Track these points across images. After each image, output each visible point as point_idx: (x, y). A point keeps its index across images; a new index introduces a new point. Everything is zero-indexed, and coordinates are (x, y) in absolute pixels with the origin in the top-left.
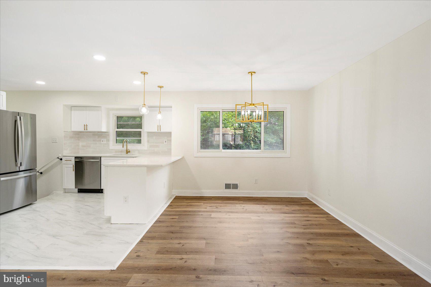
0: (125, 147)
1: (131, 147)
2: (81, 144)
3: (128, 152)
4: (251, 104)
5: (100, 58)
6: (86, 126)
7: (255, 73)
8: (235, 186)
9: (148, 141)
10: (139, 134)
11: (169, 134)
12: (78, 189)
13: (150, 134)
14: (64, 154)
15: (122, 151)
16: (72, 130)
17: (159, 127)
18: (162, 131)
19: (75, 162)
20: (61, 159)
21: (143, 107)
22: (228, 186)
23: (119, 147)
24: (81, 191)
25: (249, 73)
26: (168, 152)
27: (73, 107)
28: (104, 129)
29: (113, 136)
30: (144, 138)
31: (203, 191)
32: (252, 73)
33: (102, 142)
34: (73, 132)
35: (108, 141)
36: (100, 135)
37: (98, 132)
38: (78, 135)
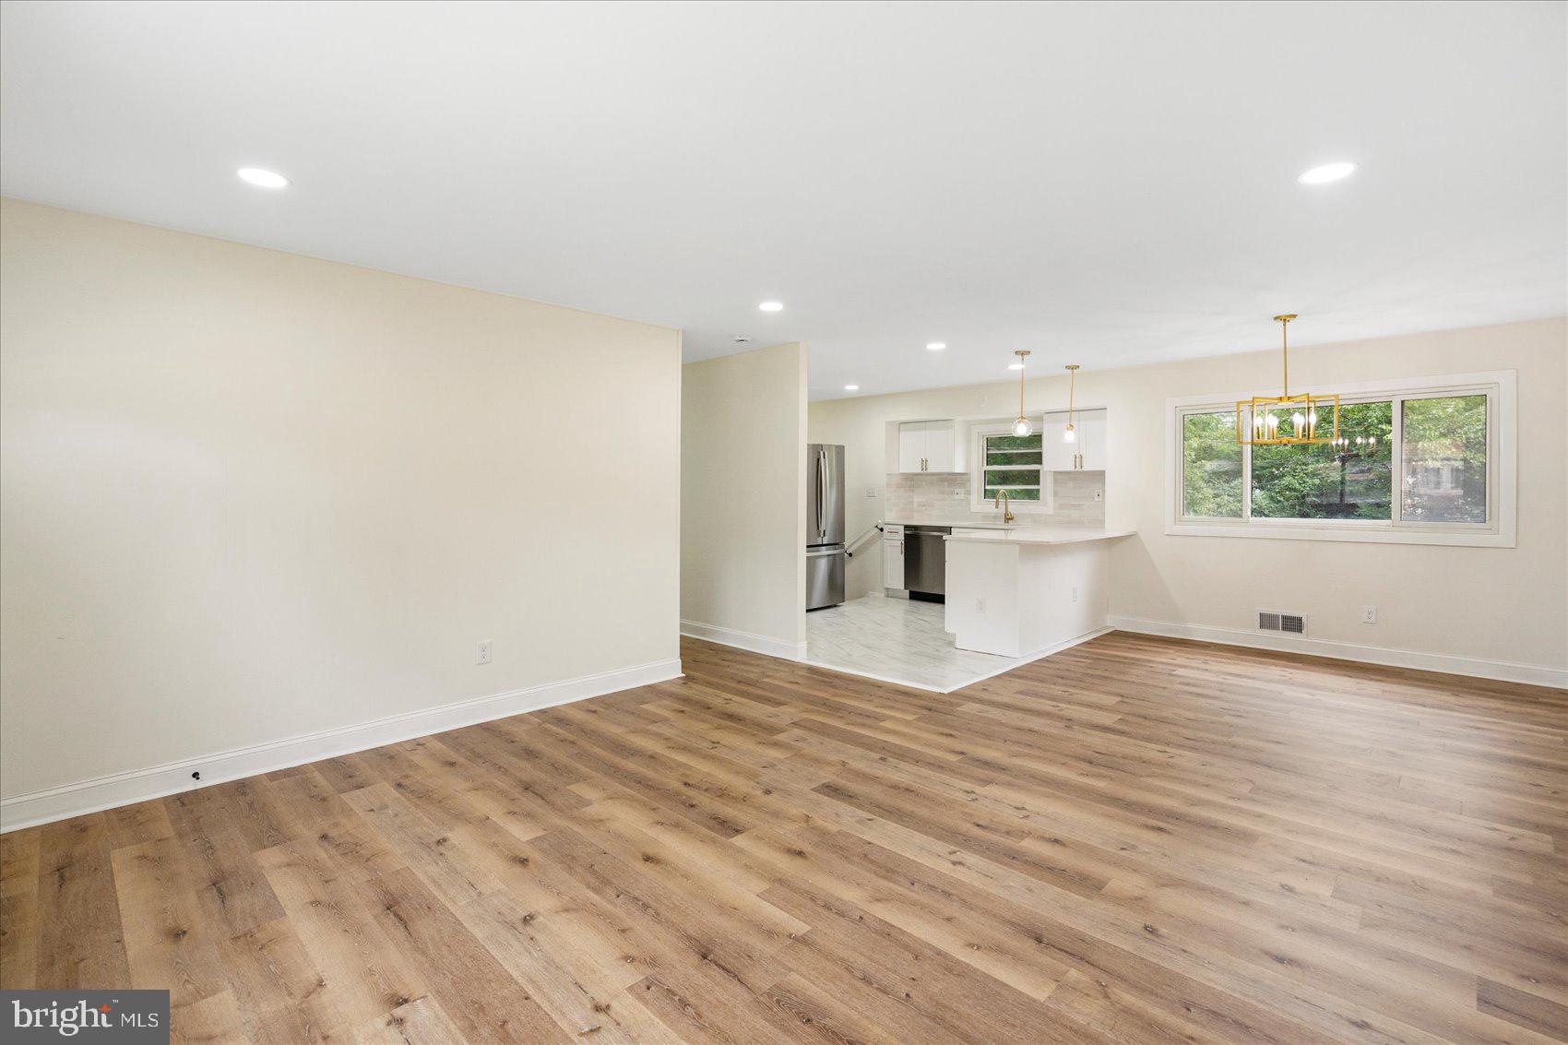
0: (1002, 507)
1: (1016, 507)
2: (917, 499)
3: (1008, 518)
4: (1281, 399)
5: (936, 346)
6: (924, 462)
7: (1294, 316)
8: (1293, 624)
9: (1055, 495)
10: (1034, 478)
11: (1099, 476)
12: (910, 592)
13: (1060, 476)
14: (887, 521)
15: (996, 517)
16: (901, 471)
17: (1079, 459)
18: (1085, 469)
19: (905, 535)
20: (882, 530)
21: (1019, 422)
22: (1267, 621)
23: (989, 506)
24: (915, 596)
25: (1276, 318)
26: (1100, 523)
27: (902, 425)
28: (959, 469)
29: (977, 483)
30: (1046, 486)
31: (1190, 625)
32: (1284, 319)
33: (956, 497)
34: (903, 474)
35: (968, 493)
36: (952, 480)
37: (949, 474)
38: (912, 481)
